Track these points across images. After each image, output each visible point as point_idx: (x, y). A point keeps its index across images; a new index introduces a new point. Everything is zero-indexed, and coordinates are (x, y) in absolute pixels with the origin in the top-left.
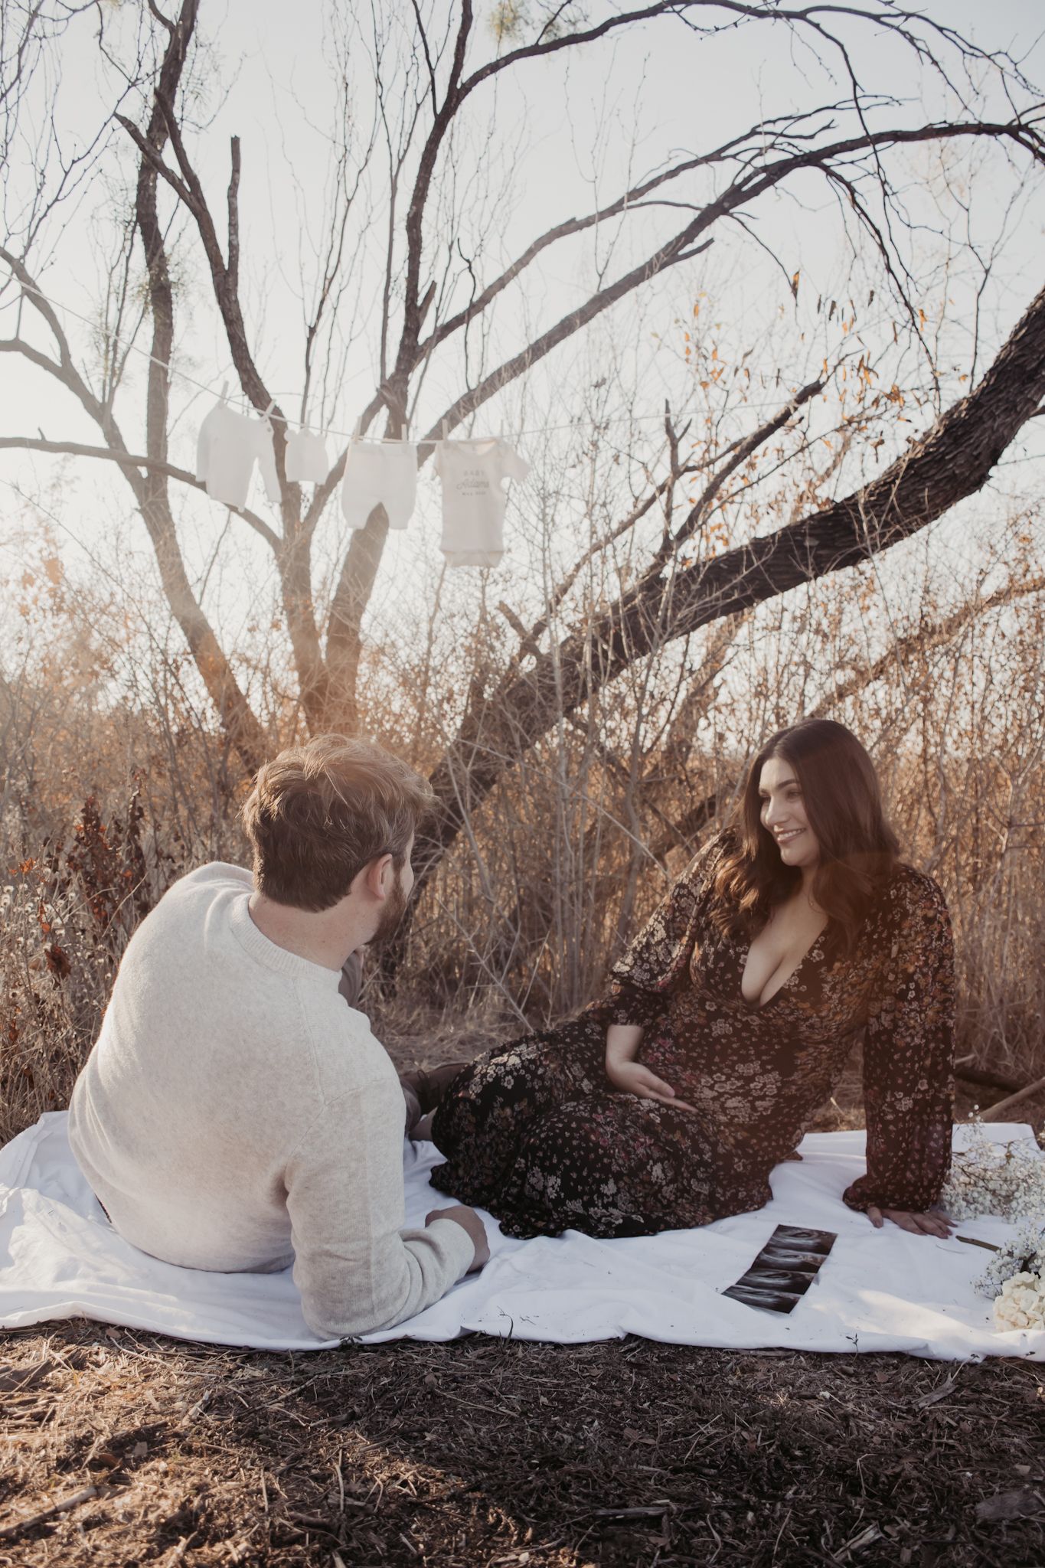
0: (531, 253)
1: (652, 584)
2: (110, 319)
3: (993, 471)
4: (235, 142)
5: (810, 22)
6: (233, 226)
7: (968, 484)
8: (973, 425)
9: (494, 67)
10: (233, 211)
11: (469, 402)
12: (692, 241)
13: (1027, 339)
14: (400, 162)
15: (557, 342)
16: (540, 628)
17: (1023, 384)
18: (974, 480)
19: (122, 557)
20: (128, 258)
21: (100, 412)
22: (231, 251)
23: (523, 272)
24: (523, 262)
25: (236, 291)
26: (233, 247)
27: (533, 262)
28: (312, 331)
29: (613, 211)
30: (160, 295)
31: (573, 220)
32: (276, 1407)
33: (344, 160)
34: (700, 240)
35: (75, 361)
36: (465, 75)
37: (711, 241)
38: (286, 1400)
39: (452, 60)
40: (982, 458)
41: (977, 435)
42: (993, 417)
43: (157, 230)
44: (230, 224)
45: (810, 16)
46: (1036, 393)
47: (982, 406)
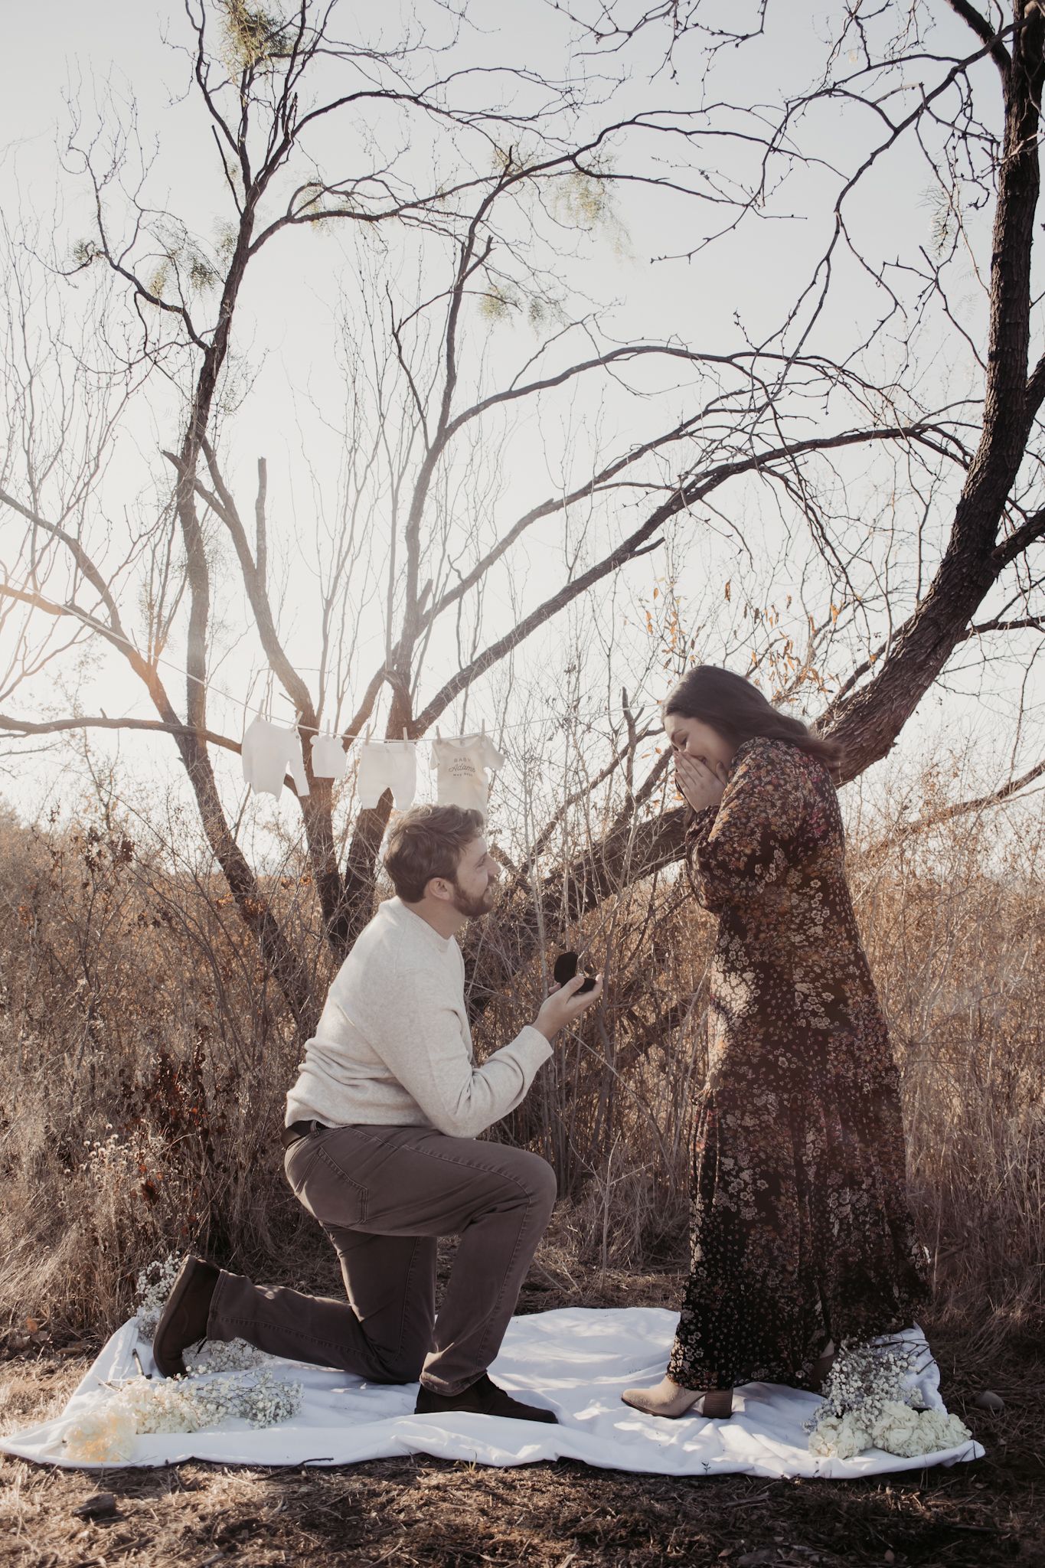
0: (515, 532)
1: (618, 836)
2: (154, 592)
3: (897, 740)
4: (262, 463)
5: (735, 365)
6: (261, 533)
7: (875, 753)
8: (876, 707)
9: (475, 411)
10: (261, 520)
11: (462, 680)
12: (646, 538)
13: (916, 637)
14: (400, 478)
15: (535, 627)
16: (526, 868)
17: (915, 673)
18: (881, 747)
19: (172, 813)
20: (170, 542)
21: (147, 672)
22: (259, 554)
23: (509, 550)
24: (508, 541)
25: (264, 587)
26: (262, 551)
27: (517, 540)
28: (329, 603)
29: (585, 491)
30: (197, 571)
31: (550, 502)
32: (325, 1509)
33: (354, 450)
34: (654, 537)
35: (125, 627)
36: (451, 419)
37: (662, 540)
38: (332, 1505)
39: (440, 409)
40: (884, 733)
41: (878, 715)
42: (892, 701)
43: (195, 518)
44: (258, 531)
45: (735, 360)
46: (926, 680)
47: (882, 691)
